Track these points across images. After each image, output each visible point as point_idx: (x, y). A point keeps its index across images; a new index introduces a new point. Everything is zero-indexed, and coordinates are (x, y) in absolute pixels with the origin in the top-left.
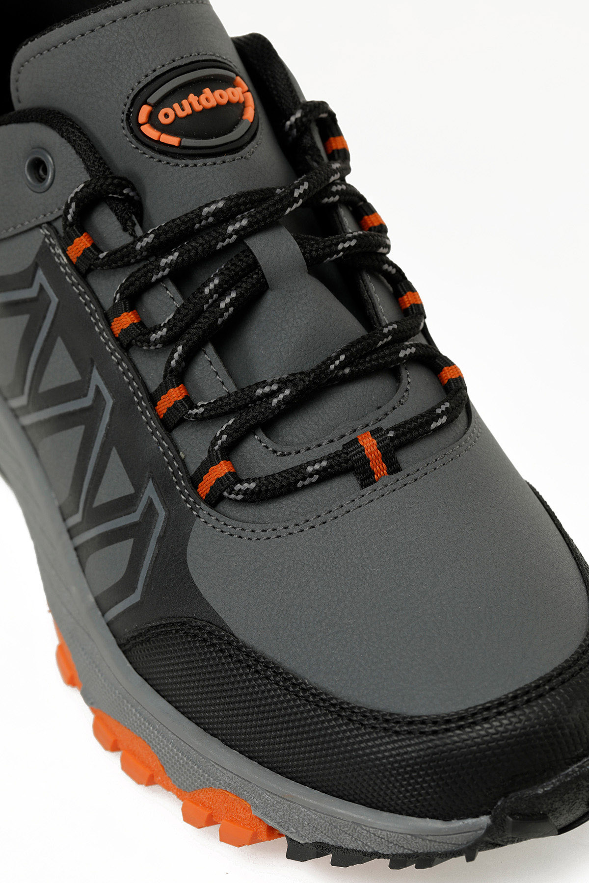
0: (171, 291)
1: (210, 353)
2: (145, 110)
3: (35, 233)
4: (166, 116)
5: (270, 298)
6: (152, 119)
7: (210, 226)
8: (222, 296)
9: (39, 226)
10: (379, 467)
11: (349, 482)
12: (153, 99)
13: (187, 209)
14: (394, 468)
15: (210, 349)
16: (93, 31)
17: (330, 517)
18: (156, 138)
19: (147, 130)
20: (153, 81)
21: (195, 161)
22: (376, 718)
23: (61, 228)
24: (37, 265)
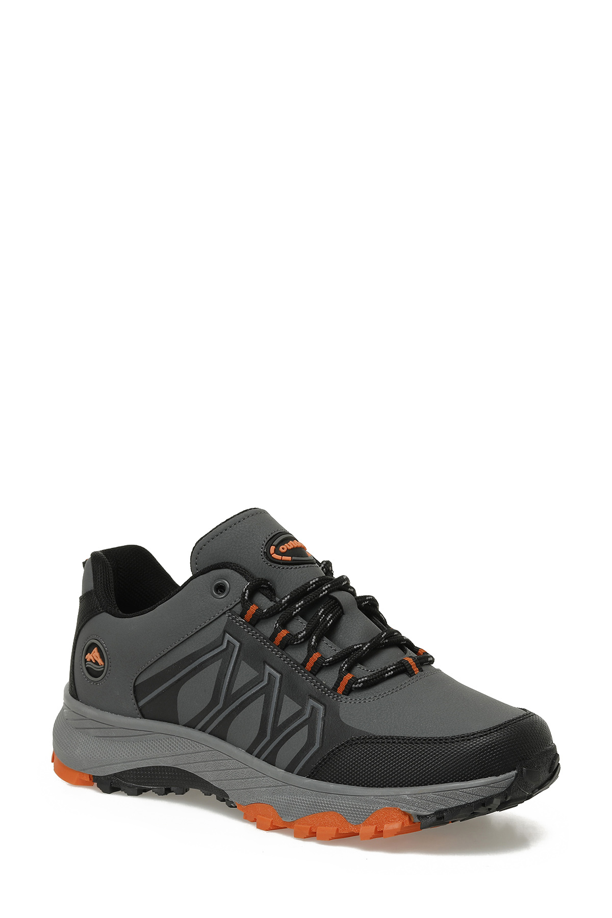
0: (301, 620)
1: (326, 640)
2: (273, 548)
3: (223, 617)
4: (283, 549)
5: (344, 618)
6: (276, 552)
7: (314, 589)
8: (327, 615)
9: (224, 613)
10: (416, 669)
11: (403, 678)
12: (276, 543)
13: (302, 583)
14: (421, 670)
15: (325, 639)
16: (240, 522)
17: (385, 695)
18: (280, 559)
19: (275, 556)
20: (273, 537)
21: (300, 566)
22: (457, 738)
23: (238, 609)
24: (225, 632)
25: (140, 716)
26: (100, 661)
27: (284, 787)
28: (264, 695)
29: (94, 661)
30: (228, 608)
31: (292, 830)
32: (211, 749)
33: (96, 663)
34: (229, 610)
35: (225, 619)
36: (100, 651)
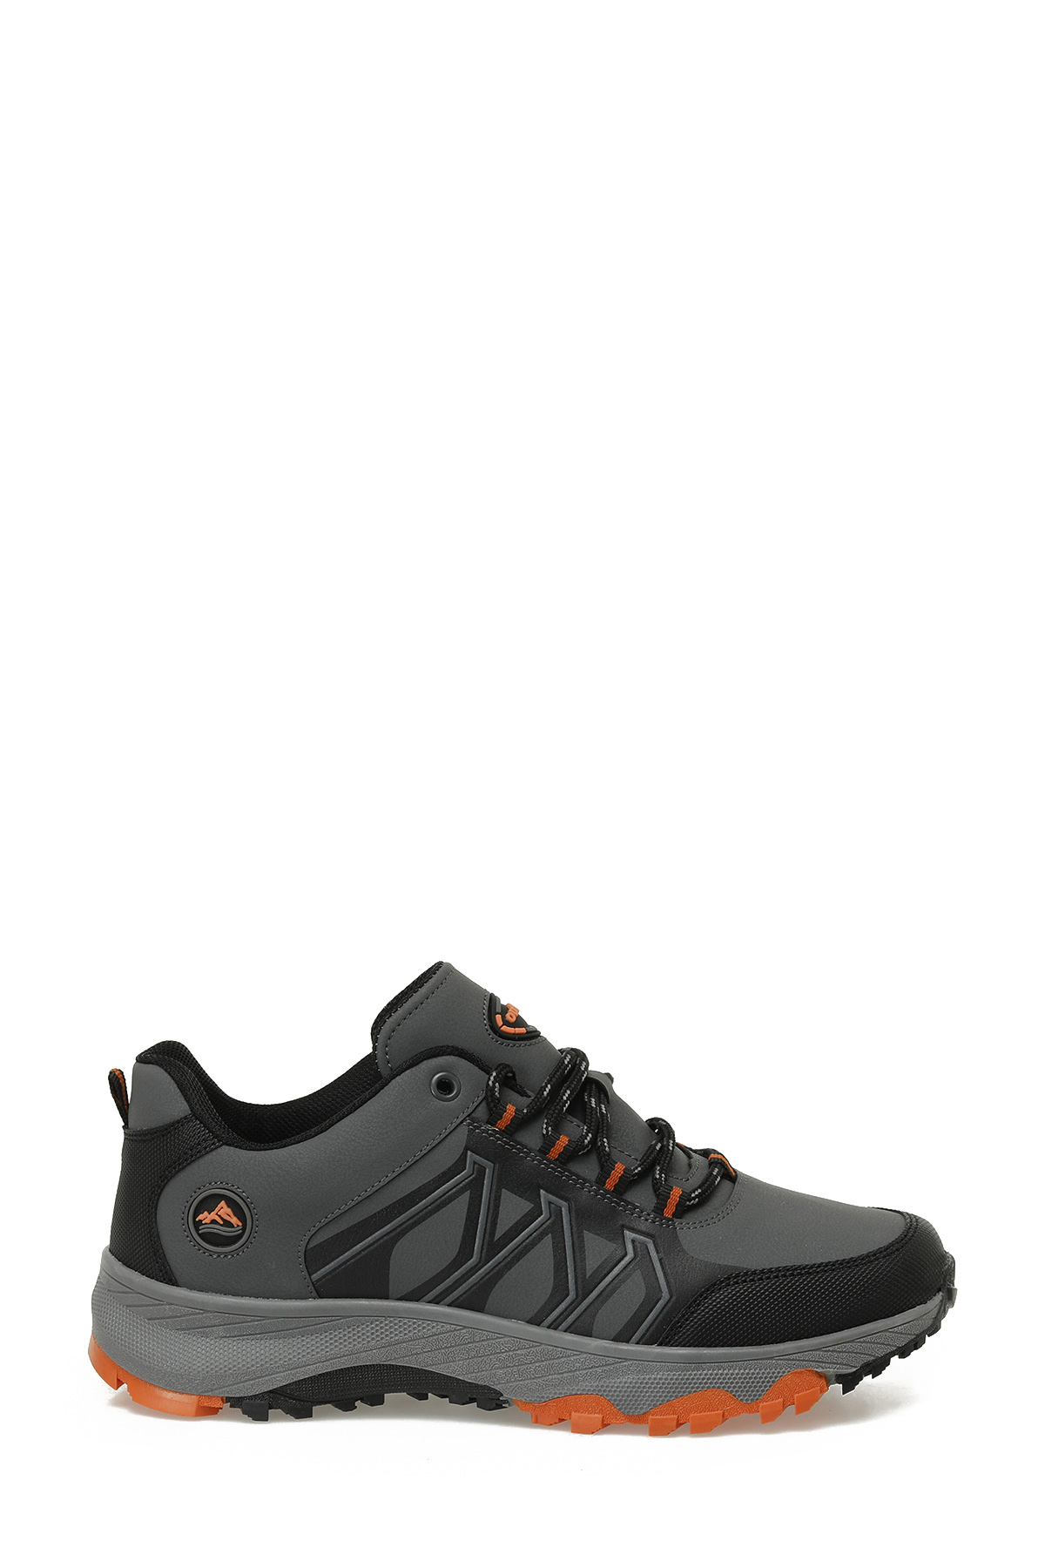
3: (460, 1129)
9: (463, 1121)
23: (482, 1113)
24: (466, 1149)
25: (314, 1294)
26: (234, 1220)
27: (618, 1365)
28: (550, 1235)
29: (222, 1223)
30: (466, 1114)
31: (646, 1427)
32: (458, 1328)
33: (227, 1224)
34: (468, 1116)
35: (463, 1132)
36: (231, 1203)
